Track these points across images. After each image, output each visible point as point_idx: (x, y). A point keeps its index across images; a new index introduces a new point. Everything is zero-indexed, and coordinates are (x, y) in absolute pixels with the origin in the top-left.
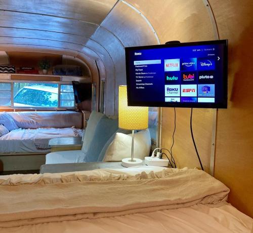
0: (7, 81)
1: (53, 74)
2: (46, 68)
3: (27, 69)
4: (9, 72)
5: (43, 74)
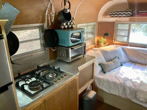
4: (127, 16)
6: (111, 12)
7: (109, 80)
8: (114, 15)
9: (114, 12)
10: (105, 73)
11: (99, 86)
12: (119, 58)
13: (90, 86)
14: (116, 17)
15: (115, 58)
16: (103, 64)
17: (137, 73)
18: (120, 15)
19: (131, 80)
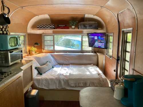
0: (51, 34)
1: (78, 29)
2: (74, 25)
3: (62, 26)
4: (51, 28)
5: (72, 29)
6: (38, 26)
7: (47, 78)
8: (41, 27)
9: (41, 25)
10: (41, 74)
11: (39, 85)
12: (50, 62)
13: (30, 88)
14: (43, 29)
15: (47, 62)
16: (38, 68)
17: (65, 70)
18: (46, 28)
19: (63, 75)
